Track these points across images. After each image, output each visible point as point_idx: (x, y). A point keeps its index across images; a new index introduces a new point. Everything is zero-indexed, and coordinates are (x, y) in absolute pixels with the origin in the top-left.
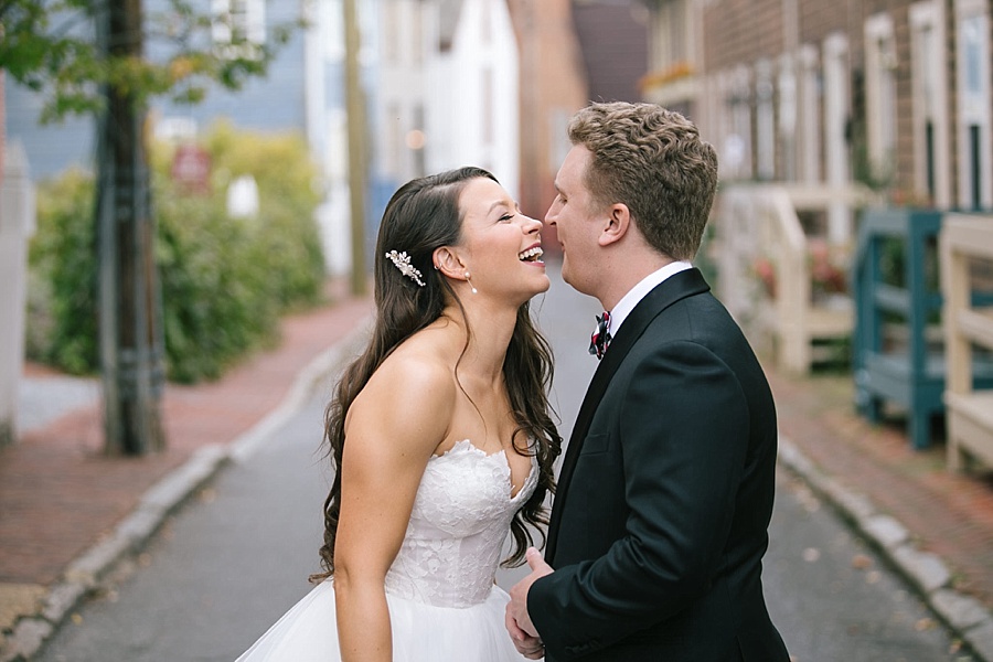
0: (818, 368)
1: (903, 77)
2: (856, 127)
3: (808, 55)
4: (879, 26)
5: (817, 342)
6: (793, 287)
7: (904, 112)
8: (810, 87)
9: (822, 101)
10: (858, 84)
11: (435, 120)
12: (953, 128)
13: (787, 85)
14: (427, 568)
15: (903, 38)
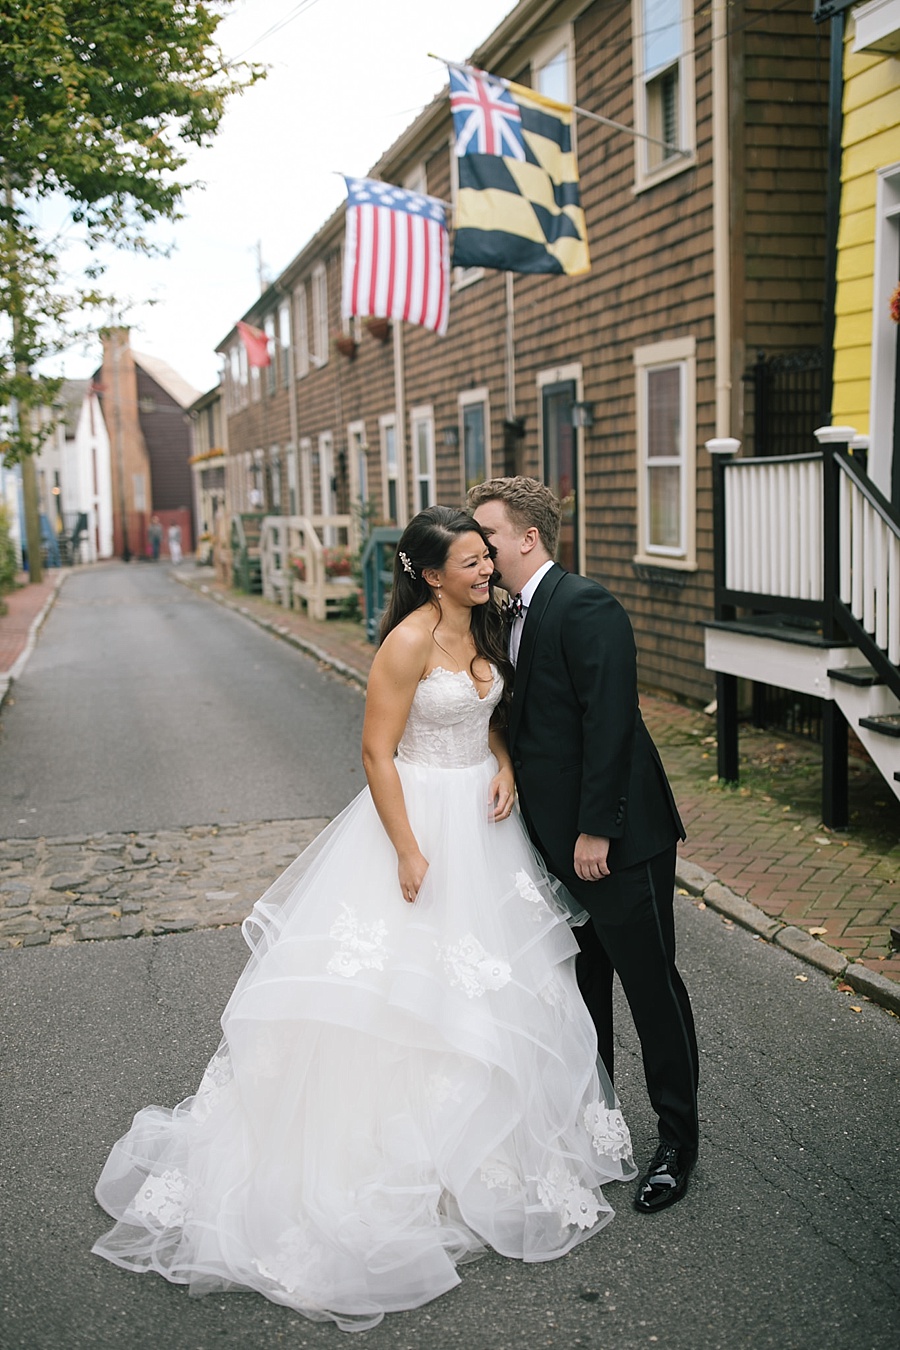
0: (331, 616)
1: (373, 456)
2: (340, 483)
3: (306, 443)
4: (357, 427)
5: (330, 602)
6: (316, 573)
7: (375, 474)
8: (306, 460)
9: (316, 469)
10: (342, 459)
11: (64, 479)
12: (409, 483)
13: (291, 461)
14: (434, 747)
15: (374, 433)
